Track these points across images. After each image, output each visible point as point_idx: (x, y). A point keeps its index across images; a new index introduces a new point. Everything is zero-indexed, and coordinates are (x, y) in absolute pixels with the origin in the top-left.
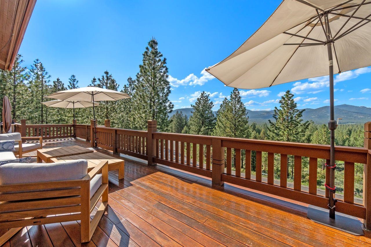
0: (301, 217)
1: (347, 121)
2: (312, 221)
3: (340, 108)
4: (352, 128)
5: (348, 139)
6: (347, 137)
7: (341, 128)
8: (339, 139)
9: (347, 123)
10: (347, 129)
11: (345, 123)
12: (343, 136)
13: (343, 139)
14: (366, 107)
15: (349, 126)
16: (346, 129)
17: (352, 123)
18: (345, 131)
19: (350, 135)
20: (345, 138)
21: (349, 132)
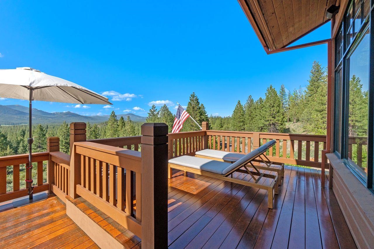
0: (10, 210)
1: (20, 122)
2: (19, 208)
3: (13, 108)
4: (26, 128)
5: (22, 140)
6: (22, 138)
7: (14, 129)
8: (13, 141)
9: (21, 123)
10: (21, 130)
11: (18, 124)
12: (17, 138)
13: (17, 141)
14: (37, 109)
15: (22, 126)
16: (19, 130)
17: (25, 123)
18: (18, 132)
19: (24, 136)
20: (19, 139)
21: (22, 133)
